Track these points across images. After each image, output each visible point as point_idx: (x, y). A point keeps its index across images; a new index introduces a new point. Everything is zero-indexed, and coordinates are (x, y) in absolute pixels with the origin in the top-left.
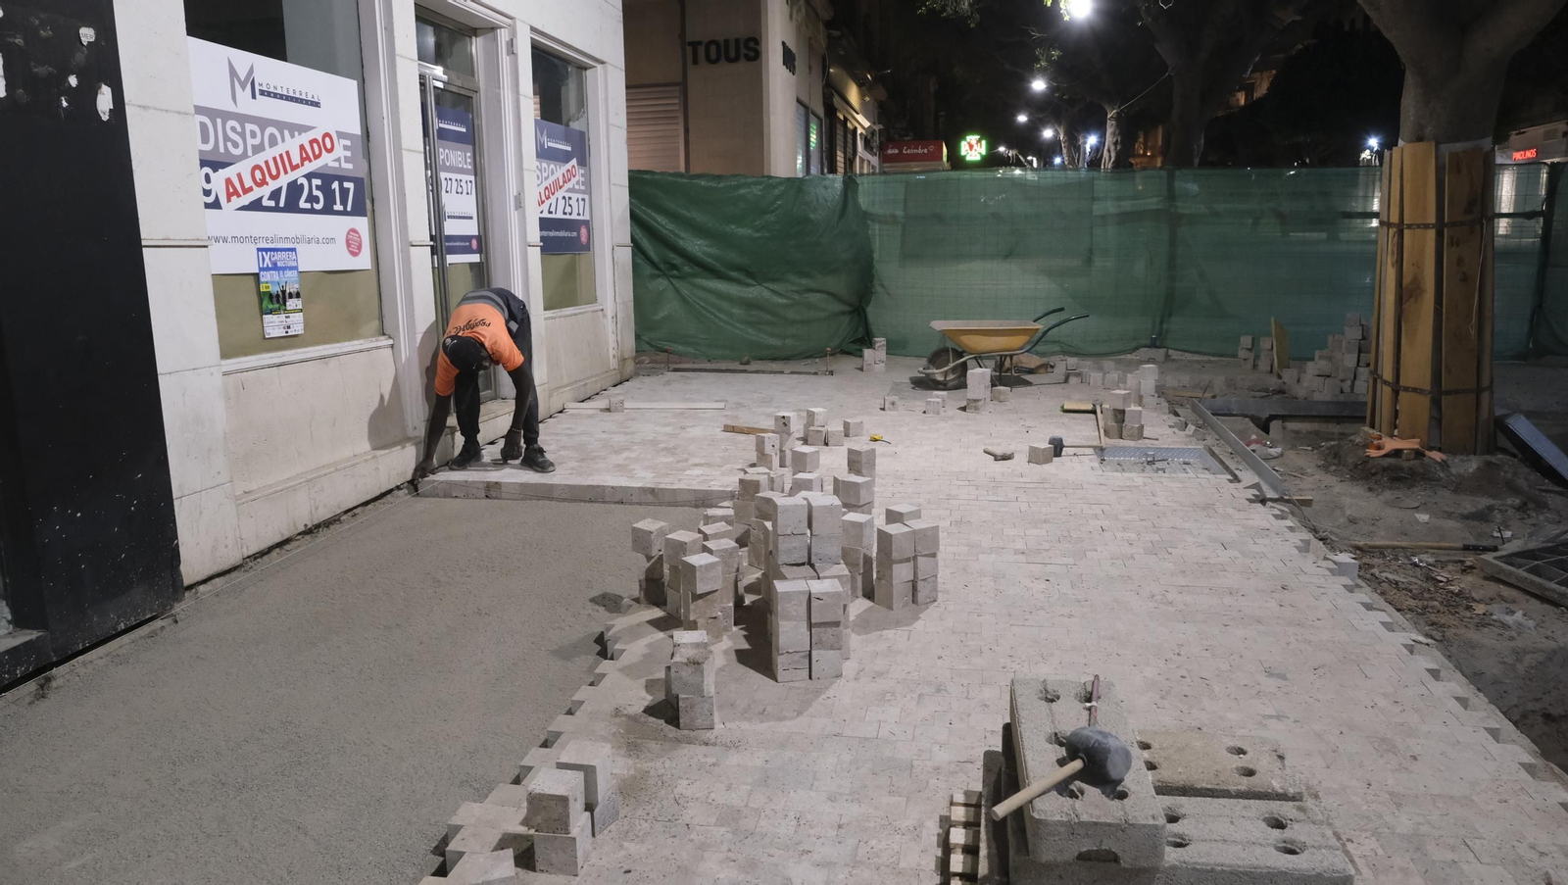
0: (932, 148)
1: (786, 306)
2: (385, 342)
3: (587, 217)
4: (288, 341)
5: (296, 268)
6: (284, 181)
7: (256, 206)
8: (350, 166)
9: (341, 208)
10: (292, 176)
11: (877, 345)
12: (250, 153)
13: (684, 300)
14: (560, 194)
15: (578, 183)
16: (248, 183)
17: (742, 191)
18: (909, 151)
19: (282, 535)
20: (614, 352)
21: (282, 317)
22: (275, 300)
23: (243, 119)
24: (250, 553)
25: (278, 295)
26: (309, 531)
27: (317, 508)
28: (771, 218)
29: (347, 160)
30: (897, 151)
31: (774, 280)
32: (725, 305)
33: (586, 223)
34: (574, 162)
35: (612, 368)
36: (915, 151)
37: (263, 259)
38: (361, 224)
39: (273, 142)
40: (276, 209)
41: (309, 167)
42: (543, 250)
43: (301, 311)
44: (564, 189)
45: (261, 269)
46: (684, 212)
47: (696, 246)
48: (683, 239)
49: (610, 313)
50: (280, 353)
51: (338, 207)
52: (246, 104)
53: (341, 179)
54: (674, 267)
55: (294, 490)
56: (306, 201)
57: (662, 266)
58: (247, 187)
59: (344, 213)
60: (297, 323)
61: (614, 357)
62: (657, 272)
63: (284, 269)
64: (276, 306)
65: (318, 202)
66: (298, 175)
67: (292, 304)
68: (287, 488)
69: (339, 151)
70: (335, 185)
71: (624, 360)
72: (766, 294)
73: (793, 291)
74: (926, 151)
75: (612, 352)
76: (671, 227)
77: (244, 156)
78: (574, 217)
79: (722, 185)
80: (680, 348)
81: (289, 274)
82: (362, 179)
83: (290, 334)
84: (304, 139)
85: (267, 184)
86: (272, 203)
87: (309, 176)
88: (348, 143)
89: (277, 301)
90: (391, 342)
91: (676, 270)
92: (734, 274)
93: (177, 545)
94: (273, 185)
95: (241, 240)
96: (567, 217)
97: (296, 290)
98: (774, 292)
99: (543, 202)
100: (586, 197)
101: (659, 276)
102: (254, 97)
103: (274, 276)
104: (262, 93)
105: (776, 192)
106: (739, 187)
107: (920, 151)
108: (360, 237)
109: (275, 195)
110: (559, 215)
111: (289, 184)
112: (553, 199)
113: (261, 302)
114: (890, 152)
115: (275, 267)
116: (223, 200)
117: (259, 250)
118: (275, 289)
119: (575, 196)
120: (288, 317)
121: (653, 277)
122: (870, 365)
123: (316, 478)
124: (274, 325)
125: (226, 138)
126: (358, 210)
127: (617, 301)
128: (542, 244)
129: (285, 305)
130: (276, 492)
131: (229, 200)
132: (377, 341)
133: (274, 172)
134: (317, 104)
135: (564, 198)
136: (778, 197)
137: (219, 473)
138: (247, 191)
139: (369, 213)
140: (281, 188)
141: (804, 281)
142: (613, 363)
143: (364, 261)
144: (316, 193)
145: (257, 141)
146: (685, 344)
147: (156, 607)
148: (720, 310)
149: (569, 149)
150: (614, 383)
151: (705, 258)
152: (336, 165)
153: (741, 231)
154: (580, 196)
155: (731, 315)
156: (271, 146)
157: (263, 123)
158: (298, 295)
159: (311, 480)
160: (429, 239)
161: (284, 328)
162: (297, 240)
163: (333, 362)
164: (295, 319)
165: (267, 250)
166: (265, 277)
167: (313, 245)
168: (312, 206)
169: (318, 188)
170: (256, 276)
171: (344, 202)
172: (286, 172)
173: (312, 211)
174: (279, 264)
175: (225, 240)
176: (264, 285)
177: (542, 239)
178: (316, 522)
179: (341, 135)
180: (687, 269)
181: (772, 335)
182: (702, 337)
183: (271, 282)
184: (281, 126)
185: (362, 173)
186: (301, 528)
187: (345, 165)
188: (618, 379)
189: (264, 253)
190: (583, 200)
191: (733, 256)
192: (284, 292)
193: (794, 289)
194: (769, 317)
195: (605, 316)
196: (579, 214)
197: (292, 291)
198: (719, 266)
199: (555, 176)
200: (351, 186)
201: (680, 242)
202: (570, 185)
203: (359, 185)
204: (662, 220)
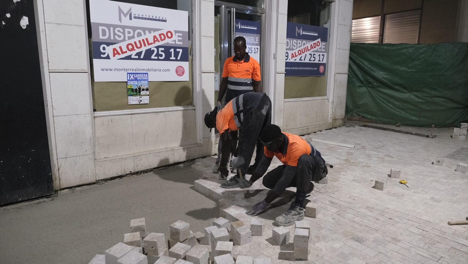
1: (422, 103)
3: (325, 61)
4: (140, 106)
5: (147, 80)
6: (144, 49)
7: (129, 58)
8: (181, 43)
9: (174, 58)
10: (148, 47)
11: (462, 127)
12: (127, 39)
13: (372, 97)
14: (308, 53)
15: (320, 48)
16: (125, 49)
17: (402, 51)
19: (118, 174)
20: (331, 116)
21: (138, 97)
22: (134, 91)
23: (124, 27)
24: (100, 179)
25: (136, 90)
26: (131, 174)
27: (138, 166)
29: (179, 41)
31: (417, 91)
32: (392, 100)
33: (324, 65)
34: (319, 40)
35: (329, 122)
37: (130, 77)
38: (185, 65)
39: (139, 35)
40: (139, 59)
41: (157, 44)
42: (286, 75)
43: (149, 95)
44: (312, 50)
45: (128, 80)
46: (375, 60)
47: (380, 74)
48: (373, 71)
49: (331, 101)
50: (133, 110)
51: (173, 58)
52: (126, 21)
53: (175, 48)
54: (370, 83)
55: (125, 159)
56: (155, 56)
57: (365, 82)
58: (124, 51)
59: (176, 60)
60: (146, 100)
61: (331, 118)
62: (362, 85)
63: (140, 80)
64: (136, 93)
65: (161, 56)
66: (152, 47)
67: (142, 93)
68: (122, 158)
69: (175, 37)
70: (172, 50)
71: (335, 120)
72: (413, 97)
73: (427, 96)
75: (330, 116)
76: (370, 66)
77: (124, 40)
78: (316, 62)
79: (394, 48)
80: (369, 117)
81: (143, 82)
82: (187, 48)
83: (141, 103)
84: (157, 34)
85: (135, 50)
86: (137, 57)
87: (158, 47)
88: (181, 35)
89: (137, 91)
90: (194, 108)
91: (371, 84)
92: (397, 87)
93: (51, 175)
94: (137, 51)
95: (119, 70)
96: (312, 62)
97: (146, 88)
98: (416, 96)
99: (296, 56)
100: (325, 54)
101: (363, 86)
102: (131, 19)
103: (136, 83)
104: (135, 18)
105: (421, 51)
108: (184, 69)
109: (139, 54)
110: (307, 61)
111: (146, 51)
112: (303, 55)
113: (128, 91)
115: (136, 79)
116: (111, 56)
117: (128, 73)
118: (134, 87)
119: (317, 54)
120: (142, 97)
121: (360, 87)
122: (457, 136)
123: (138, 155)
124: (133, 100)
125: (115, 34)
126: (184, 58)
127: (334, 96)
128: (285, 73)
129: (140, 93)
130: (116, 159)
131: (114, 56)
132: (186, 107)
133: (139, 45)
134: (165, 21)
135: (310, 54)
136: (422, 53)
137: (86, 151)
138: (123, 53)
139: (190, 60)
140: (142, 51)
141: (433, 92)
142: (330, 120)
143: (186, 77)
144: (160, 53)
145: (131, 35)
146: (372, 115)
147: (38, 194)
148: (389, 102)
149: (317, 35)
150: (327, 128)
151: (383, 80)
152: (174, 43)
153: (402, 69)
154: (321, 54)
156: (138, 37)
157: (134, 29)
158: (147, 90)
159: (136, 156)
160: (214, 70)
161: (139, 101)
162: (149, 70)
163: (161, 114)
164: (145, 98)
165: (132, 74)
166: (130, 83)
167: (157, 72)
168: (158, 58)
169: (162, 51)
170: (127, 82)
171: (176, 56)
172: (145, 45)
173: (158, 60)
174: (138, 79)
175: (111, 70)
176: (129, 86)
177: (286, 70)
178: (136, 171)
179: (176, 32)
180: (375, 84)
181: (414, 115)
182: (379, 113)
183: (134, 85)
184: (144, 29)
185: (187, 45)
186: (128, 172)
187: (177, 43)
188: (331, 126)
189: (131, 75)
190: (324, 55)
191: (397, 79)
192: (140, 89)
193: (426, 95)
194: (412, 107)
195: (328, 101)
196: (319, 61)
197: (144, 88)
198: (390, 84)
199: (306, 46)
200: (181, 50)
201: (373, 73)
202: (315, 49)
203: (185, 50)
204: (366, 63)
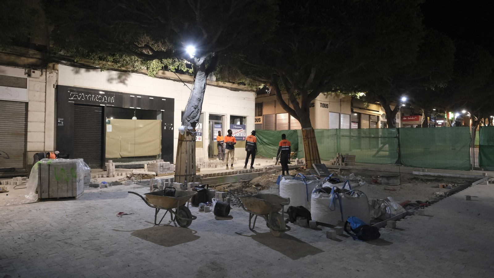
0: (416, 117)
2: (202, 148)
3: (245, 136)
13: (264, 148)
14: (238, 133)
18: (409, 118)
28: (275, 136)
29: (200, 131)
30: (406, 118)
31: (277, 146)
34: (242, 129)
36: (411, 118)
38: (201, 137)
46: (263, 135)
47: (265, 140)
51: (198, 135)
54: (263, 143)
57: (261, 143)
70: (198, 133)
74: (414, 118)
78: (242, 136)
80: (264, 156)
92: (271, 145)
96: (240, 136)
100: (245, 134)
101: (261, 145)
106: (271, 132)
107: (412, 118)
110: (238, 136)
112: (236, 134)
114: (404, 119)
126: (201, 135)
136: (276, 133)
143: (201, 140)
146: (264, 155)
149: (241, 127)
151: (266, 142)
153: (271, 138)
154: (243, 133)
155: (271, 151)
160: (208, 139)
171: (199, 135)
185: (202, 132)
191: (270, 142)
198: (268, 144)
199: (237, 131)
200: (200, 133)
201: (263, 140)
202: (241, 132)
203: (201, 133)
204: (261, 137)
